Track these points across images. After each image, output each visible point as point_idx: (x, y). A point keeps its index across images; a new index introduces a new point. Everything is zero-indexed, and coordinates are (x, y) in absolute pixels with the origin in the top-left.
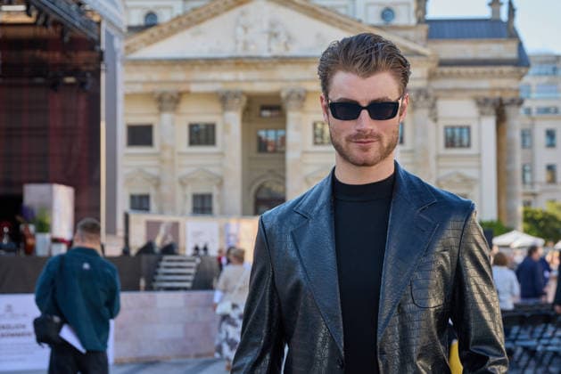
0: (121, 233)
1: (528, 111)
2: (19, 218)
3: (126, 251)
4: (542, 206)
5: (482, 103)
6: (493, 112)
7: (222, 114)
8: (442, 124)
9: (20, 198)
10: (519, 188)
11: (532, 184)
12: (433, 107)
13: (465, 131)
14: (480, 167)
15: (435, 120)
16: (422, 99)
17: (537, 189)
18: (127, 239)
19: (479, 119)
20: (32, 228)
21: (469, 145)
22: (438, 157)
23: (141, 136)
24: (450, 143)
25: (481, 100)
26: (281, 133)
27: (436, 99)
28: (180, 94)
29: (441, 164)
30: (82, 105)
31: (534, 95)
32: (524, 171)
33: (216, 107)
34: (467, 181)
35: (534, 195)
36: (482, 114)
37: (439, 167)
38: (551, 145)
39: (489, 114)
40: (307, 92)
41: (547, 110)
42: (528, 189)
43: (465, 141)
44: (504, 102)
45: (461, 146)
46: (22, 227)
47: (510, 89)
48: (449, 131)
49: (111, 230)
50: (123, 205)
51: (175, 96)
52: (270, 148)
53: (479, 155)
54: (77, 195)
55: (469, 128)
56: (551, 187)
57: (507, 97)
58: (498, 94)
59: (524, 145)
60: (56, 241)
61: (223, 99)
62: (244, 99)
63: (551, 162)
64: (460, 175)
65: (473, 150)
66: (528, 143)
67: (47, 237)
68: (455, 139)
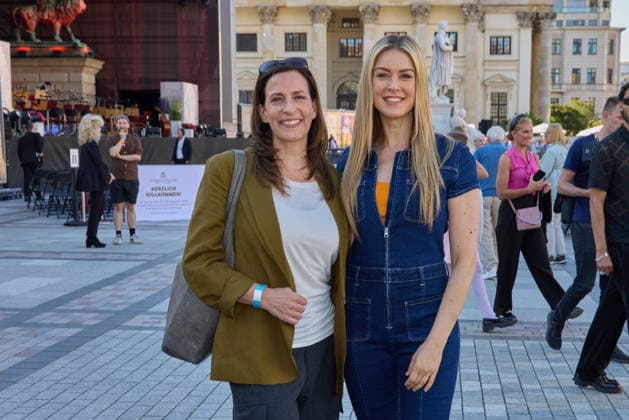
0: (235, 121)
1: (560, 23)
2: (157, 108)
3: (240, 135)
4: (568, 103)
5: (521, 16)
6: (530, 25)
7: (312, 25)
8: (488, 34)
9: (157, 93)
10: (549, 88)
11: (560, 84)
12: (482, 19)
13: (507, 40)
14: (518, 71)
15: (483, 31)
16: (472, 13)
17: (564, 88)
18: (239, 126)
19: (519, 30)
20: (167, 116)
21: (510, 53)
22: (485, 61)
23: (247, 42)
24: (495, 50)
25: (522, 15)
26: (358, 41)
27: (484, 14)
28: (278, 8)
29: (486, 68)
30: (203, 17)
31: (564, 10)
32: (554, 73)
33: (307, 19)
34: (507, 82)
35: (561, 93)
36: (521, 26)
37: (484, 70)
38: (578, 52)
39: (527, 26)
40: (379, 7)
41: (575, 23)
42: (557, 88)
43: (507, 48)
44: (540, 16)
45: (503, 53)
46: (160, 115)
47: (546, 5)
48: (494, 40)
49: (228, 119)
50: (235, 99)
51: (275, 11)
52: (349, 54)
53: (518, 60)
54: (200, 90)
55: (510, 38)
56: (576, 87)
57: (543, 12)
58: (535, 9)
59: (554, 53)
60: (186, 126)
61: (313, 12)
62: (330, 13)
63: (576, 67)
64: (502, 77)
65: (514, 56)
66: (558, 52)
67: (180, 123)
68: (499, 47)
